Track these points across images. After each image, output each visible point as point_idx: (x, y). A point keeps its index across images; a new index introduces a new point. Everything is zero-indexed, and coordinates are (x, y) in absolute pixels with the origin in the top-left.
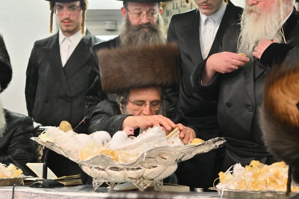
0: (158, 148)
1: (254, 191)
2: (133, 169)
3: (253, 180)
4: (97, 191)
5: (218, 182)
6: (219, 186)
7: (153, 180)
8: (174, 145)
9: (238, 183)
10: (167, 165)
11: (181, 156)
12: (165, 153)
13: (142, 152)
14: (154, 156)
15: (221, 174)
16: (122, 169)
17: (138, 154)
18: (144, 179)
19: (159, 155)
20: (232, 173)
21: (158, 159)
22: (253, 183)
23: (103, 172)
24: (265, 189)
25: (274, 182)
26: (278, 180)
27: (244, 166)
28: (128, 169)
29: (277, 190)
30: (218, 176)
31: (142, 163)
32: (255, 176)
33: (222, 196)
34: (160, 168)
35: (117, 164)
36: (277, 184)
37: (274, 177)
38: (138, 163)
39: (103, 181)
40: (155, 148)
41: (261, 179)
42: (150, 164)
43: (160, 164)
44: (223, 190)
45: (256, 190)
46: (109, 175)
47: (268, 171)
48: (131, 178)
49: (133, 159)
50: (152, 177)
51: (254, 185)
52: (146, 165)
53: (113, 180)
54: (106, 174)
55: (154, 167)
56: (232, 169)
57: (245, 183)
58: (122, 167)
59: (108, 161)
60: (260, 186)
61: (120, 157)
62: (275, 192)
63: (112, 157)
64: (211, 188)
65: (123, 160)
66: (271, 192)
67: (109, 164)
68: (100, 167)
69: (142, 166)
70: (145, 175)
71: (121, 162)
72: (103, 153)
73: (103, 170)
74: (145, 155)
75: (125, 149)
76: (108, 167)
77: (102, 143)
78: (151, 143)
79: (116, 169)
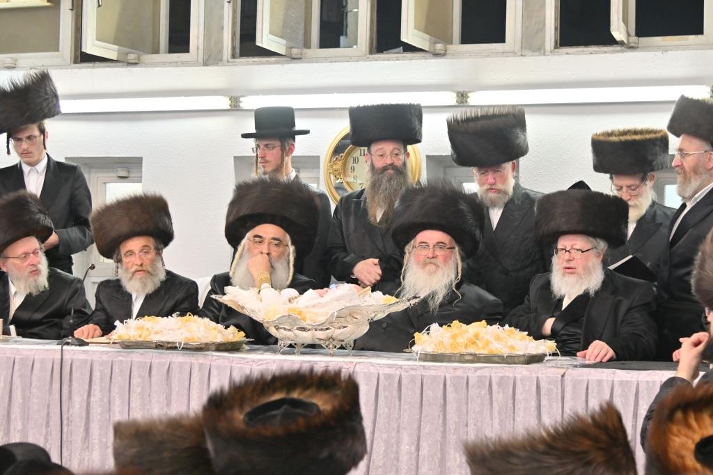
0: (349, 307)
1: (453, 354)
2: (322, 330)
3: (451, 341)
4: (284, 353)
5: (413, 344)
6: (414, 348)
7: (343, 341)
8: (366, 304)
9: (435, 345)
10: (358, 325)
11: (373, 315)
12: (356, 313)
13: (332, 312)
14: (344, 315)
15: (416, 335)
16: (309, 330)
17: (327, 313)
18: (333, 340)
19: (350, 315)
20: (428, 334)
21: (349, 319)
22: (451, 345)
23: (289, 333)
24: (464, 351)
25: (474, 343)
26: (478, 342)
27: (441, 325)
28: (316, 330)
29: (477, 352)
30: (414, 337)
31: (331, 323)
32: (454, 337)
33: (418, 358)
34: (350, 327)
35: (304, 324)
36: (477, 345)
37: (473, 338)
38: (327, 323)
39: (290, 342)
40: (346, 307)
41: (460, 340)
42: (340, 324)
43: (350, 324)
44: (419, 353)
45: (455, 352)
46: (296, 336)
47: (467, 331)
48: (320, 339)
49: (321, 319)
50: (342, 338)
51: (453, 346)
52: (336, 325)
53: (299, 341)
54: (293, 335)
55: (344, 327)
56: (428, 329)
57: (443, 344)
58: (310, 327)
59: (295, 320)
60: (459, 348)
61: (308, 316)
62: (475, 355)
63: (299, 317)
64: (407, 350)
65: (311, 320)
66: (471, 354)
67: (295, 324)
68: (287, 327)
69: (331, 326)
70: (334, 336)
71: (310, 323)
72: (290, 313)
73: (289, 330)
74: (336, 314)
75: (314, 306)
76: (295, 328)
77: (288, 300)
78: (342, 301)
79: (304, 329)
